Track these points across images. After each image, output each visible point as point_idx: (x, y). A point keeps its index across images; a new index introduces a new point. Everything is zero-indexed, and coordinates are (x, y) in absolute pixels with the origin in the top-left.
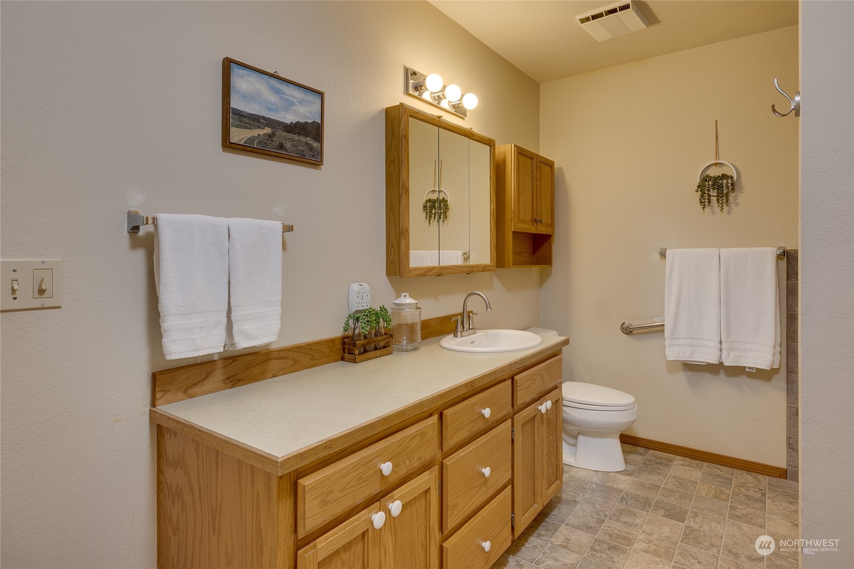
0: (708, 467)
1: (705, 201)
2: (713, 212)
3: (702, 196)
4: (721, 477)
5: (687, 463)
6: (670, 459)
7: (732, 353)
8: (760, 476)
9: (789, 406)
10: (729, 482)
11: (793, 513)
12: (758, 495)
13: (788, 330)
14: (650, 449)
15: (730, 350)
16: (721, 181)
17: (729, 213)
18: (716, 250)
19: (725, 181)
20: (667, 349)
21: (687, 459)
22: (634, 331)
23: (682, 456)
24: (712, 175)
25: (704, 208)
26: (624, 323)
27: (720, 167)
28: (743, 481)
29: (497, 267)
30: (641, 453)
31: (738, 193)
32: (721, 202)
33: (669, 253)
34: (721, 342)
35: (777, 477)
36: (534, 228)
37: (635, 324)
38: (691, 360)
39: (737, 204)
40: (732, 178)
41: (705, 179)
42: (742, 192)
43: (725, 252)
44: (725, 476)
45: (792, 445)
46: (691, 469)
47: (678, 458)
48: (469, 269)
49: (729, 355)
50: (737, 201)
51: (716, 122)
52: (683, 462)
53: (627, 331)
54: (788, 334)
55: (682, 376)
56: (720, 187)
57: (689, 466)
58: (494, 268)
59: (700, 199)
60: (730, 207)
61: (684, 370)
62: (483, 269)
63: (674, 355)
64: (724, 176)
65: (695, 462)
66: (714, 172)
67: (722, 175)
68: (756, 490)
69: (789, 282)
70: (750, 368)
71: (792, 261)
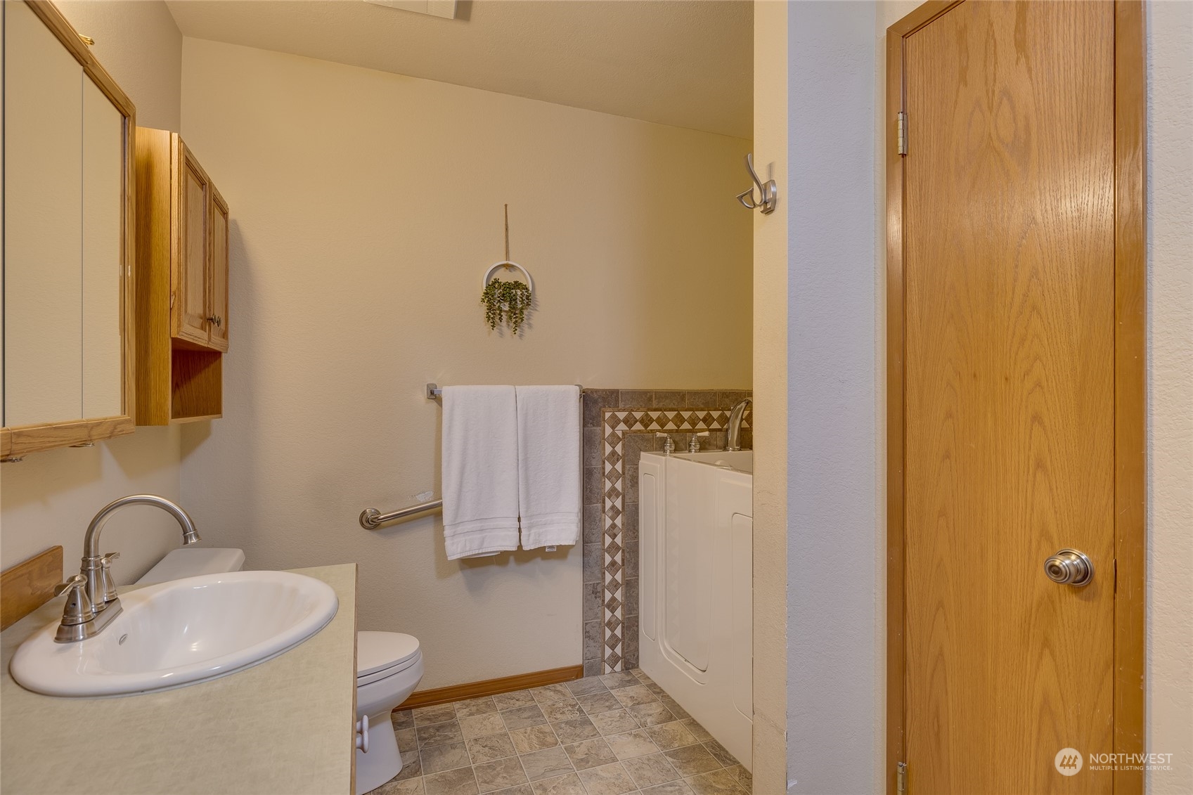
0: (500, 701)
1: (493, 316)
2: (501, 334)
3: (489, 309)
4: (525, 710)
5: (474, 709)
6: (448, 713)
7: (533, 531)
8: (558, 687)
9: (586, 585)
10: (536, 714)
11: (621, 720)
12: (577, 716)
13: (585, 489)
14: (411, 708)
15: (530, 527)
16: (514, 291)
17: (521, 336)
18: (511, 388)
19: (519, 293)
20: (448, 543)
21: (468, 700)
22: (382, 523)
23: (460, 700)
24: (503, 280)
25: (493, 326)
26: (364, 513)
27: (510, 271)
28: (550, 703)
29: (137, 425)
30: (403, 722)
31: (532, 311)
32: (514, 320)
33: (446, 392)
34: (519, 520)
35: (573, 680)
36: (205, 335)
37: (386, 511)
38: (480, 552)
39: (530, 326)
40: (527, 289)
41: (492, 285)
42: (536, 310)
43: (523, 390)
44: (527, 706)
45: (588, 632)
46: (484, 715)
47: (457, 705)
48: (83, 434)
49: (529, 535)
50: (531, 322)
51: (506, 205)
52: (467, 710)
53: (371, 523)
54: (585, 494)
55: (459, 578)
56: (513, 300)
57: (479, 712)
58: (132, 427)
59: (488, 313)
60: (522, 329)
61: (462, 569)
62: (112, 433)
63: (459, 550)
64: (517, 285)
65: (481, 701)
66: (505, 277)
67: (516, 282)
68: (570, 708)
69: (585, 429)
70: (550, 547)
71: (589, 402)
